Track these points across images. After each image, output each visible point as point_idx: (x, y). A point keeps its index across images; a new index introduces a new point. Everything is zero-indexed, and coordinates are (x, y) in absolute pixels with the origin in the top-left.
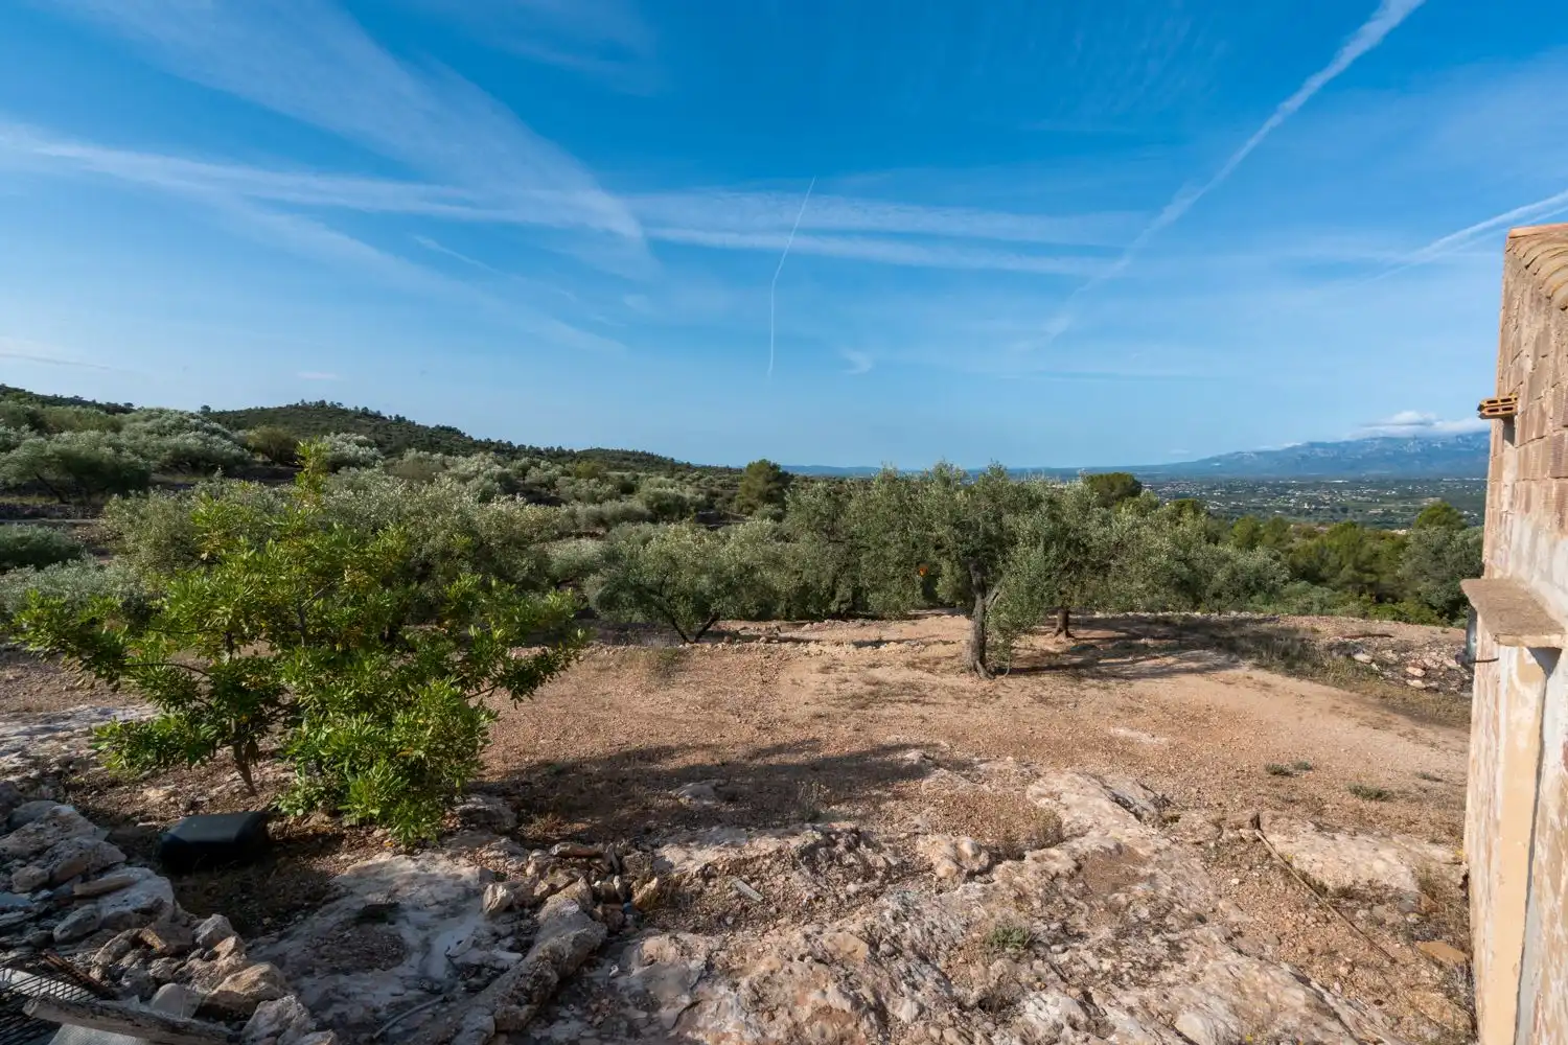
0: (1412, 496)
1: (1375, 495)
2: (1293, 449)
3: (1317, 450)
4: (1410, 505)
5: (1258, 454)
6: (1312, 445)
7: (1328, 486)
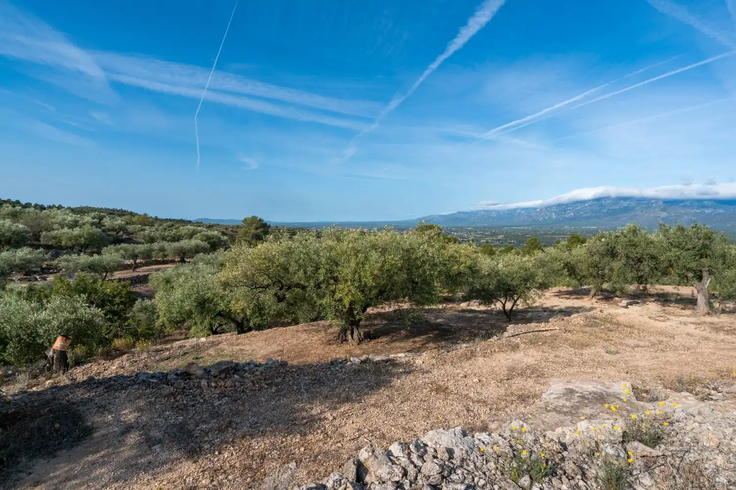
0: (495, 234)
1: (483, 234)
2: (453, 214)
3: (461, 215)
4: (494, 238)
5: (440, 216)
6: (459, 213)
7: (466, 231)
